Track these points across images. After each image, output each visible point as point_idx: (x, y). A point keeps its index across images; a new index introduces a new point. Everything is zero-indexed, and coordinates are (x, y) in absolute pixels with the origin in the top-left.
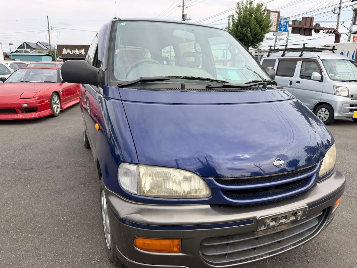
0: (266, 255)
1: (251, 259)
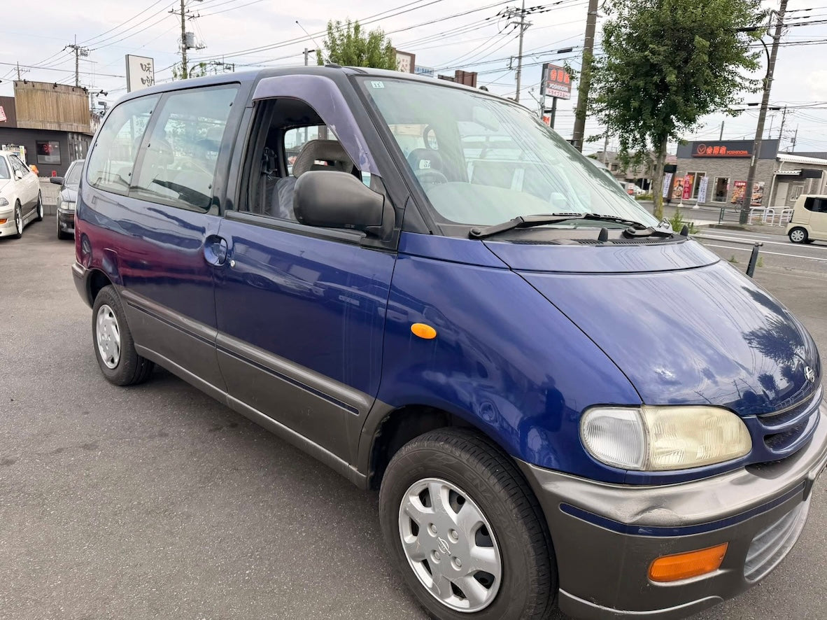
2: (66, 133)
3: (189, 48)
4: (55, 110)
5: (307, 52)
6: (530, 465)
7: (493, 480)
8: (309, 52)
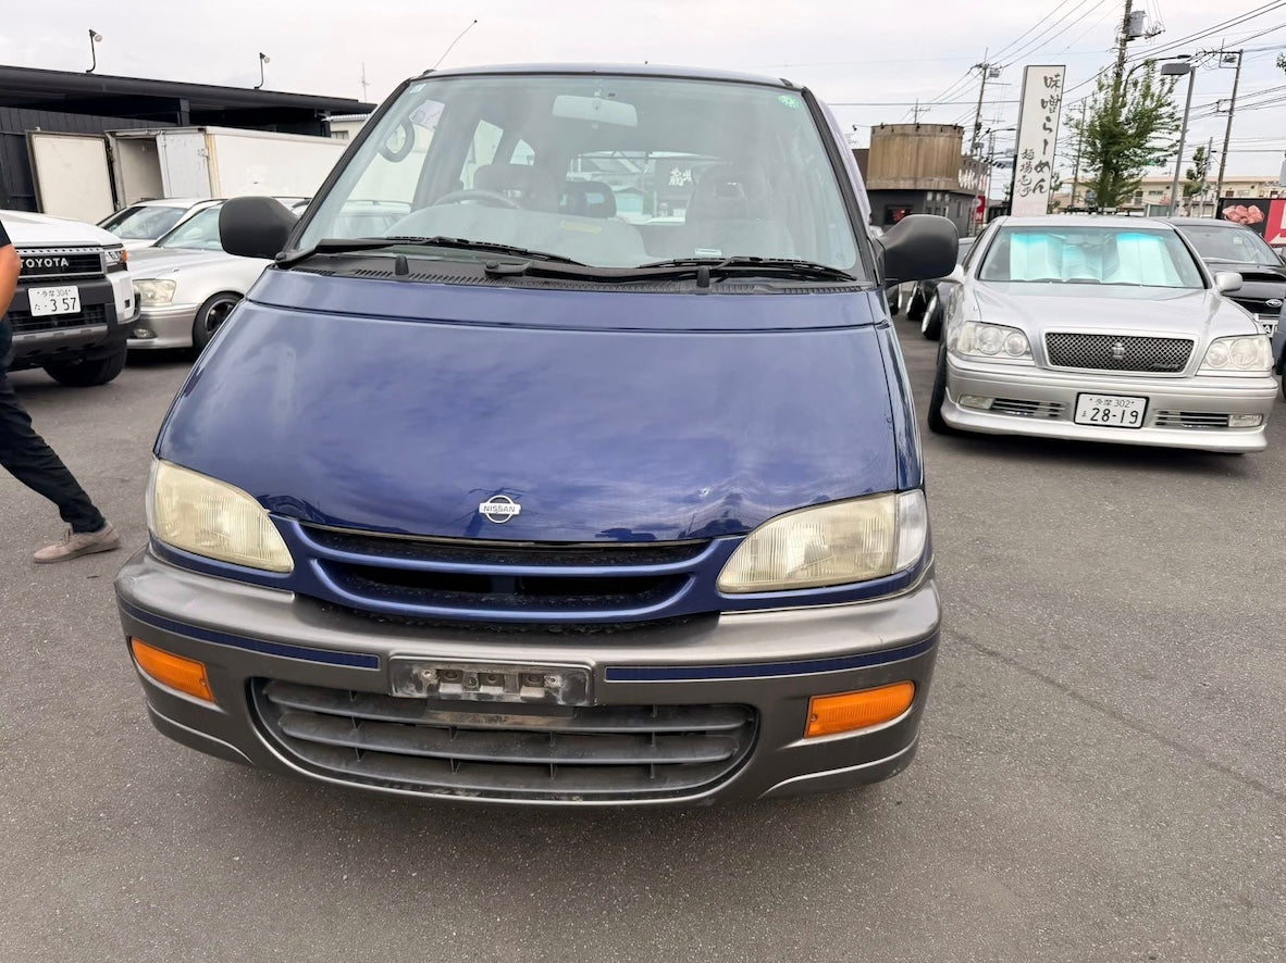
0: (468, 792)
1: (415, 787)
2: (924, 192)
3: (1132, 39)
4: (914, 160)
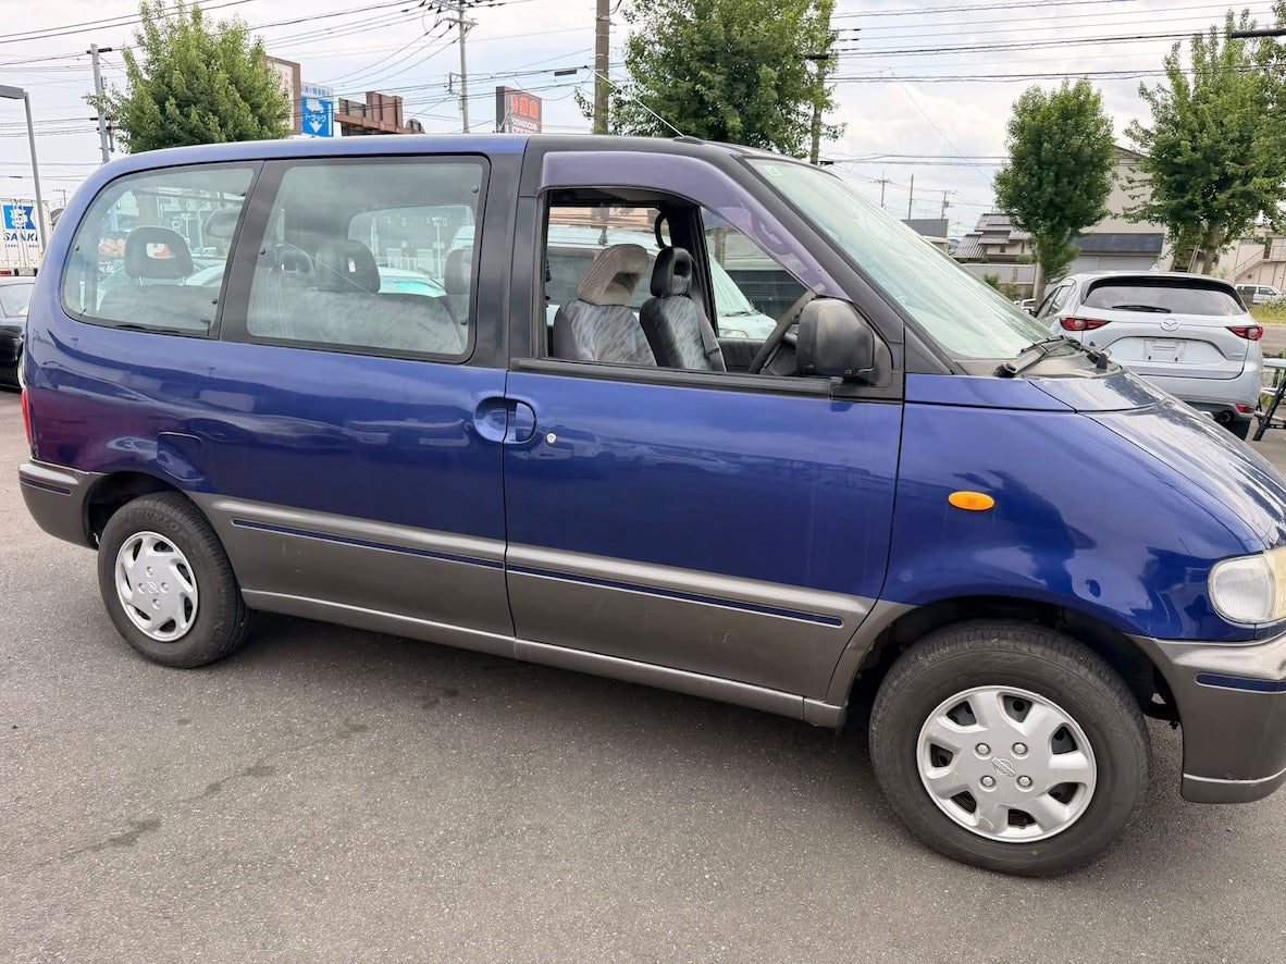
5: (97, 52)
6: (1155, 639)
7: (1083, 671)
8: (101, 51)
